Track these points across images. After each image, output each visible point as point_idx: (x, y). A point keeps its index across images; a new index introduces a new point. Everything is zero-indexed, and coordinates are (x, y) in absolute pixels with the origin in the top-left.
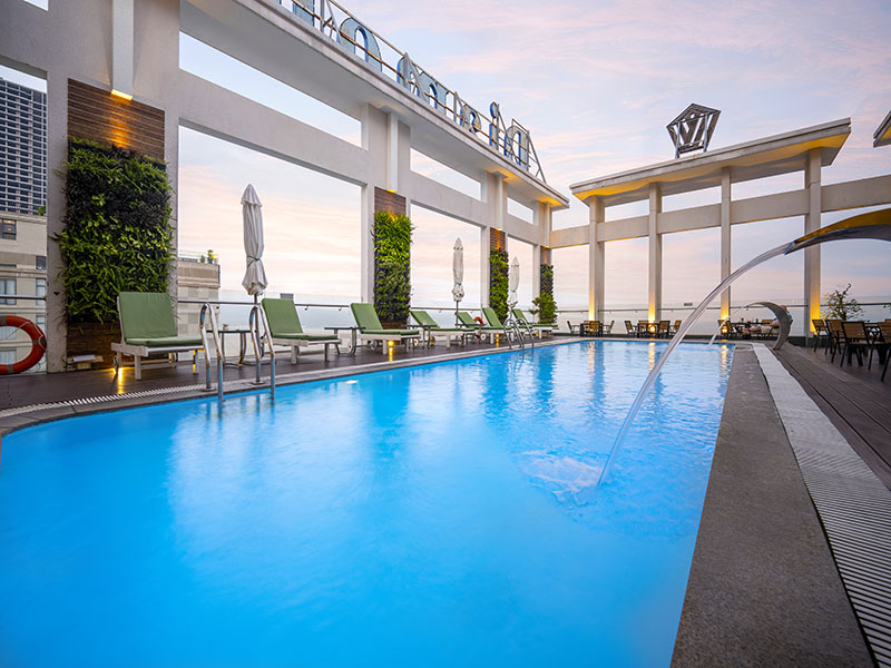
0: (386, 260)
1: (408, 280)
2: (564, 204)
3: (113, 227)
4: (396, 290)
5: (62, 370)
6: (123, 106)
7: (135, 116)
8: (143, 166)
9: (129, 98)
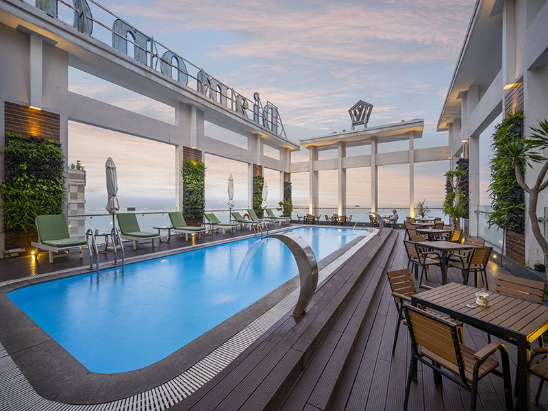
0: (190, 186)
1: (203, 197)
2: (298, 148)
3: (31, 180)
4: (196, 202)
5: (2, 257)
6: (36, 114)
7: (43, 119)
8: (48, 146)
9: (40, 109)
